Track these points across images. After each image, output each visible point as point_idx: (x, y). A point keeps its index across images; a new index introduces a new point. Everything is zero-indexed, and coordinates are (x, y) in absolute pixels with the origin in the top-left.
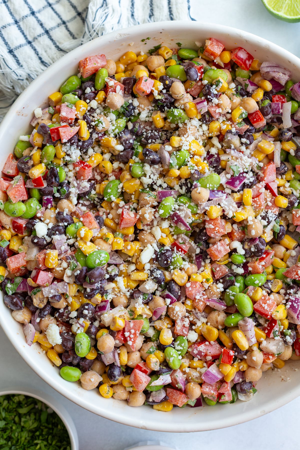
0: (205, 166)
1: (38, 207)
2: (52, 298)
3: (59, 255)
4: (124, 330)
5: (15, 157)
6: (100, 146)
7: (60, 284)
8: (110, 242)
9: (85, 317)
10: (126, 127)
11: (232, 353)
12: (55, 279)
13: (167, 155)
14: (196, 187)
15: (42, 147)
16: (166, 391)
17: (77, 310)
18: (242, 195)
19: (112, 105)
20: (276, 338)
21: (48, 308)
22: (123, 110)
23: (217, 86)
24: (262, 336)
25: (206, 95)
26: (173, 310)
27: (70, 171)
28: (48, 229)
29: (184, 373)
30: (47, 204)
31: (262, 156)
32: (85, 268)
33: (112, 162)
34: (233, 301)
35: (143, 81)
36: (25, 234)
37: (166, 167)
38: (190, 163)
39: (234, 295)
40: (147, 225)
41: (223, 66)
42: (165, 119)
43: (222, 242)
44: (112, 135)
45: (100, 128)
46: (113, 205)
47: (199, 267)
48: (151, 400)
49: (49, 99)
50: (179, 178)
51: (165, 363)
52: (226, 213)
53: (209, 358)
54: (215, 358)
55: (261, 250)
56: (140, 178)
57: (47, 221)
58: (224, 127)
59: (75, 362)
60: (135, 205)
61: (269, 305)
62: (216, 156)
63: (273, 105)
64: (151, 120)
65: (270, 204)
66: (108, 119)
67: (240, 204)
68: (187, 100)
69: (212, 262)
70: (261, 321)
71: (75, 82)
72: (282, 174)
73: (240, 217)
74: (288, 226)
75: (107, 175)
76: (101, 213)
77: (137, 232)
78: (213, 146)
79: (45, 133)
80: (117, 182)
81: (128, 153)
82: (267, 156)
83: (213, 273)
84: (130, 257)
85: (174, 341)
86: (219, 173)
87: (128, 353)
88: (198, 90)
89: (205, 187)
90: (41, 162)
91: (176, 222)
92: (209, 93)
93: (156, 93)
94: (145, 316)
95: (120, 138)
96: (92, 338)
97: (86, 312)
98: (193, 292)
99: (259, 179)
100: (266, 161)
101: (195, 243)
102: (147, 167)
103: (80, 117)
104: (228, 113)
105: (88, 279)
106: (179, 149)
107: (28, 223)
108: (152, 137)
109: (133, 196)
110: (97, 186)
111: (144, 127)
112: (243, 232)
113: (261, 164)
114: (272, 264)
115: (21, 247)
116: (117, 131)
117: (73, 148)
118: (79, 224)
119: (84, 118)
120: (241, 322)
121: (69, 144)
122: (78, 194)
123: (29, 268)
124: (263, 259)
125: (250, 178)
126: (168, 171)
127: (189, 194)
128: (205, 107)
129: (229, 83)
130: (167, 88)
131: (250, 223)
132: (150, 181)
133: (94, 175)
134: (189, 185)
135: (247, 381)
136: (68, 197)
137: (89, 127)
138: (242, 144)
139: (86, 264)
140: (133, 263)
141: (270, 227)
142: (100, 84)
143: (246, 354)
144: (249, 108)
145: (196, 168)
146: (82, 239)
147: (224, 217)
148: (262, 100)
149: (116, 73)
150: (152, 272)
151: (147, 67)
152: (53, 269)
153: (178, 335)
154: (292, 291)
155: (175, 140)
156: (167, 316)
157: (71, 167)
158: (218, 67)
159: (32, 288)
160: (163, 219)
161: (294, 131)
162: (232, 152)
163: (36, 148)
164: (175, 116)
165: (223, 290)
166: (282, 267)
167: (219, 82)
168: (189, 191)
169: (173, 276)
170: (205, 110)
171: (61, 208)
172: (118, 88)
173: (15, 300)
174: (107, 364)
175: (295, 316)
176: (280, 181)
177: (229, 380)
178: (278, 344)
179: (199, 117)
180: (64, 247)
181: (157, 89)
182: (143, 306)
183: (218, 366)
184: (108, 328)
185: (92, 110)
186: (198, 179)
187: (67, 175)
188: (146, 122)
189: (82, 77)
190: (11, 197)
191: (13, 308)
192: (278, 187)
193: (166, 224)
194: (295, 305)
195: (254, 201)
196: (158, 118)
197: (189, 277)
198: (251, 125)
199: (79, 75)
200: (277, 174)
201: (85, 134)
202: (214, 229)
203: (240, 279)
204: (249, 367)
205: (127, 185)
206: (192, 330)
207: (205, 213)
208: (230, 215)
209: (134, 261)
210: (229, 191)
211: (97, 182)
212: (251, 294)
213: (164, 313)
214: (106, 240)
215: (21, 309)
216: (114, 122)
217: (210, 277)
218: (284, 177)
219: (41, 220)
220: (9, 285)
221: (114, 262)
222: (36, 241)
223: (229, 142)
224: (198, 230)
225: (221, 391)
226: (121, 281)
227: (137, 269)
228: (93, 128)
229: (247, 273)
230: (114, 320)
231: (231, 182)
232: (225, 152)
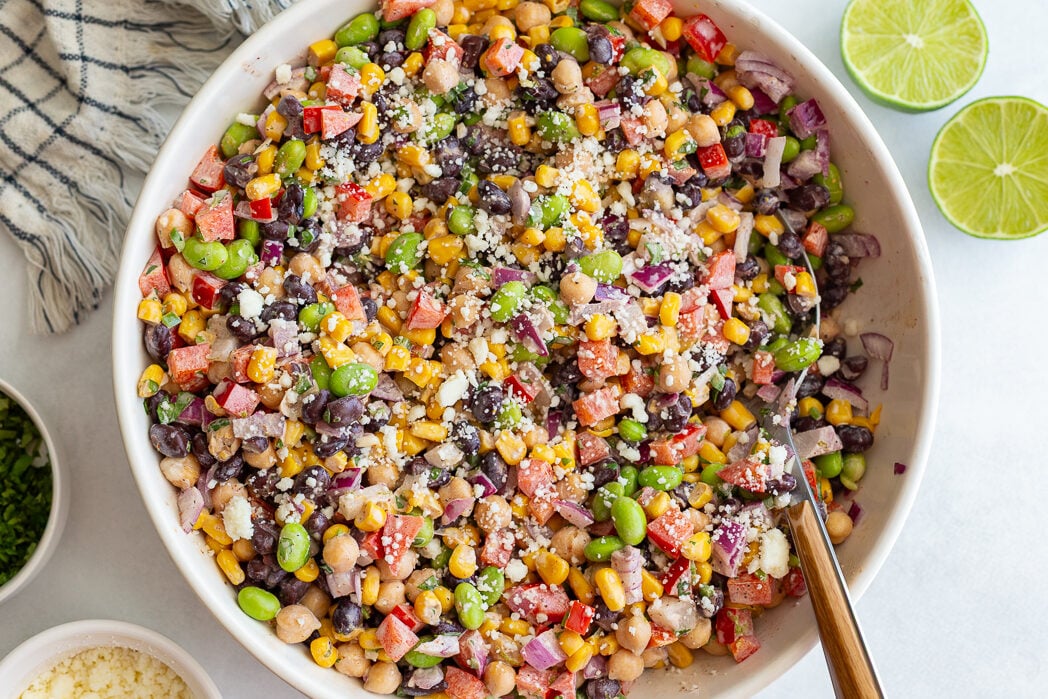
0: (597, 235)
1: (251, 260)
2: (249, 441)
3: (278, 359)
4: (381, 532)
5: (221, 154)
6: (394, 161)
7: (271, 417)
8: (384, 351)
9: (307, 491)
10: (454, 133)
11: (589, 612)
12: (261, 407)
13: (525, 199)
14: (572, 270)
15: (280, 143)
16: (445, 672)
17: (294, 478)
18: (660, 304)
19: (434, 84)
20: (682, 598)
21: (237, 463)
22: (453, 97)
23: (646, 81)
24: (654, 590)
25: (620, 96)
26: (487, 509)
27: (326, 199)
28: (265, 306)
29: (488, 640)
30: (271, 257)
31: (712, 236)
32: (325, 393)
33: (413, 196)
34: (609, 511)
35: (503, 47)
36: (214, 309)
37: (520, 223)
38: (568, 224)
39: (611, 500)
40: (463, 331)
41: (664, 46)
42: (533, 130)
43: (607, 391)
44: (423, 143)
45: (402, 124)
46: (402, 281)
47: (552, 434)
48: (411, 684)
49: (310, 52)
50: (542, 248)
51: (453, 615)
52: (621, 333)
53: (542, 618)
54: (555, 619)
55: (681, 418)
56: (464, 237)
57: (265, 290)
58: (647, 165)
59: (273, 581)
60: (445, 289)
61: (678, 528)
62: (622, 219)
63: (750, 138)
64: (505, 126)
65: (713, 332)
66: (422, 109)
67: (654, 320)
68: (583, 99)
69: (579, 429)
70: (659, 561)
71: (368, 26)
72: (746, 278)
73: (649, 346)
74: (743, 385)
75: (398, 222)
76: (374, 295)
77: (441, 341)
78: (620, 198)
79: (293, 114)
80: (418, 237)
81: (449, 183)
82: (723, 238)
83: (578, 451)
84: (417, 389)
85: (478, 573)
86: (622, 254)
87: (381, 582)
88: (608, 85)
89: (591, 275)
90: (273, 171)
91: (522, 335)
92: (629, 93)
93: (523, 75)
94: (427, 512)
95: (438, 152)
96: (313, 539)
97: (311, 482)
98: (533, 479)
99: (698, 279)
100: (718, 246)
101: (552, 385)
102: (482, 217)
103: (367, 96)
104: (659, 138)
105: (328, 414)
106: (550, 192)
107: (225, 287)
108: (500, 161)
109: (444, 271)
110: (376, 240)
111: (489, 140)
112: (651, 379)
113: (709, 252)
114: (698, 454)
115: (200, 334)
116: (434, 137)
117: (341, 153)
118: (328, 307)
119: (374, 99)
120: (618, 554)
121: (335, 145)
122: (336, 249)
123: (211, 377)
124: (682, 437)
125: (681, 273)
126: (522, 231)
127: (556, 284)
128: (614, 118)
129: (670, 82)
130: (548, 68)
131: (667, 361)
132: (483, 246)
133: (372, 217)
134: (559, 266)
135: (612, 676)
136: (313, 249)
137: (381, 120)
138: (677, 204)
139: (329, 386)
140: (422, 403)
141: (705, 377)
142: (416, 38)
143: (617, 621)
144: (701, 134)
145: (579, 234)
146: (328, 335)
147: (618, 341)
148: (729, 125)
149: (451, 23)
150: (456, 427)
151: (514, 22)
152: (262, 384)
153: (487, 565)
154: (728, 508)
155: (547, 174)
156: (472, 521)
157: (330, 192)
158: (655, 45)
159: (211, 417)
160: (498, 325)
161: (783, 198)
162: (655, 216)
163: (269, 141)
164: (554, 126)
165: (592, 487)
166: (717, 461)
167: (651, 73)
168: (557, 277)
169: (498, 443)
170: (614, 124)
171: (296, 269)
172: (451, 53)
173: (173, 435)
174: (336, 595)
175: (727, 558)
176: (740, 292)
177: (575, 669)
178: (684, 611)
179: (601, 136)
180: (291, 346)
181: (528, 67)
182: (427, 491)
183: (558, 636)
184: (350, 524)
185: (392, 87)
186: (578, 257)
187: (319, 207)
188: (494, 128)
189: (383, 18)
190: (203, 229)
191: (166, 451)
192: (735, 304)
193: (500, 336)
194: (730, 536)
195: (683, 321)
196: (520, 125)
197: (529, 450)
198: (701, 170)
199: (379, 14)
200: (736, 275)
201: (371, 131)
202: (594, 361)
203: (630, 471)
204: (620, 648)
205: (435, 246)
206: (517, 557)
207: (580, 327)
208: (630, 340)
209: (424, 399)
210: (635, 291)
211: (376, 232)
212: (647, 503)
213: (467, 513)
214: (376, 346)
215: (181, 455)
216: (431, 118)
217: (571, 457)
218: (750, 284)
219: (252, 287)
220: (165, 405)
221: (384, 395)
222: (236, 324)
223: (652, 196)
224: (561, 360)
225: (554, 687)
226: (391, 435)
227: (427, 418)
228: (388, 123)
229: (646, 461)
230: (365, 509)
231: (643, 275)
232: (641, 215)
